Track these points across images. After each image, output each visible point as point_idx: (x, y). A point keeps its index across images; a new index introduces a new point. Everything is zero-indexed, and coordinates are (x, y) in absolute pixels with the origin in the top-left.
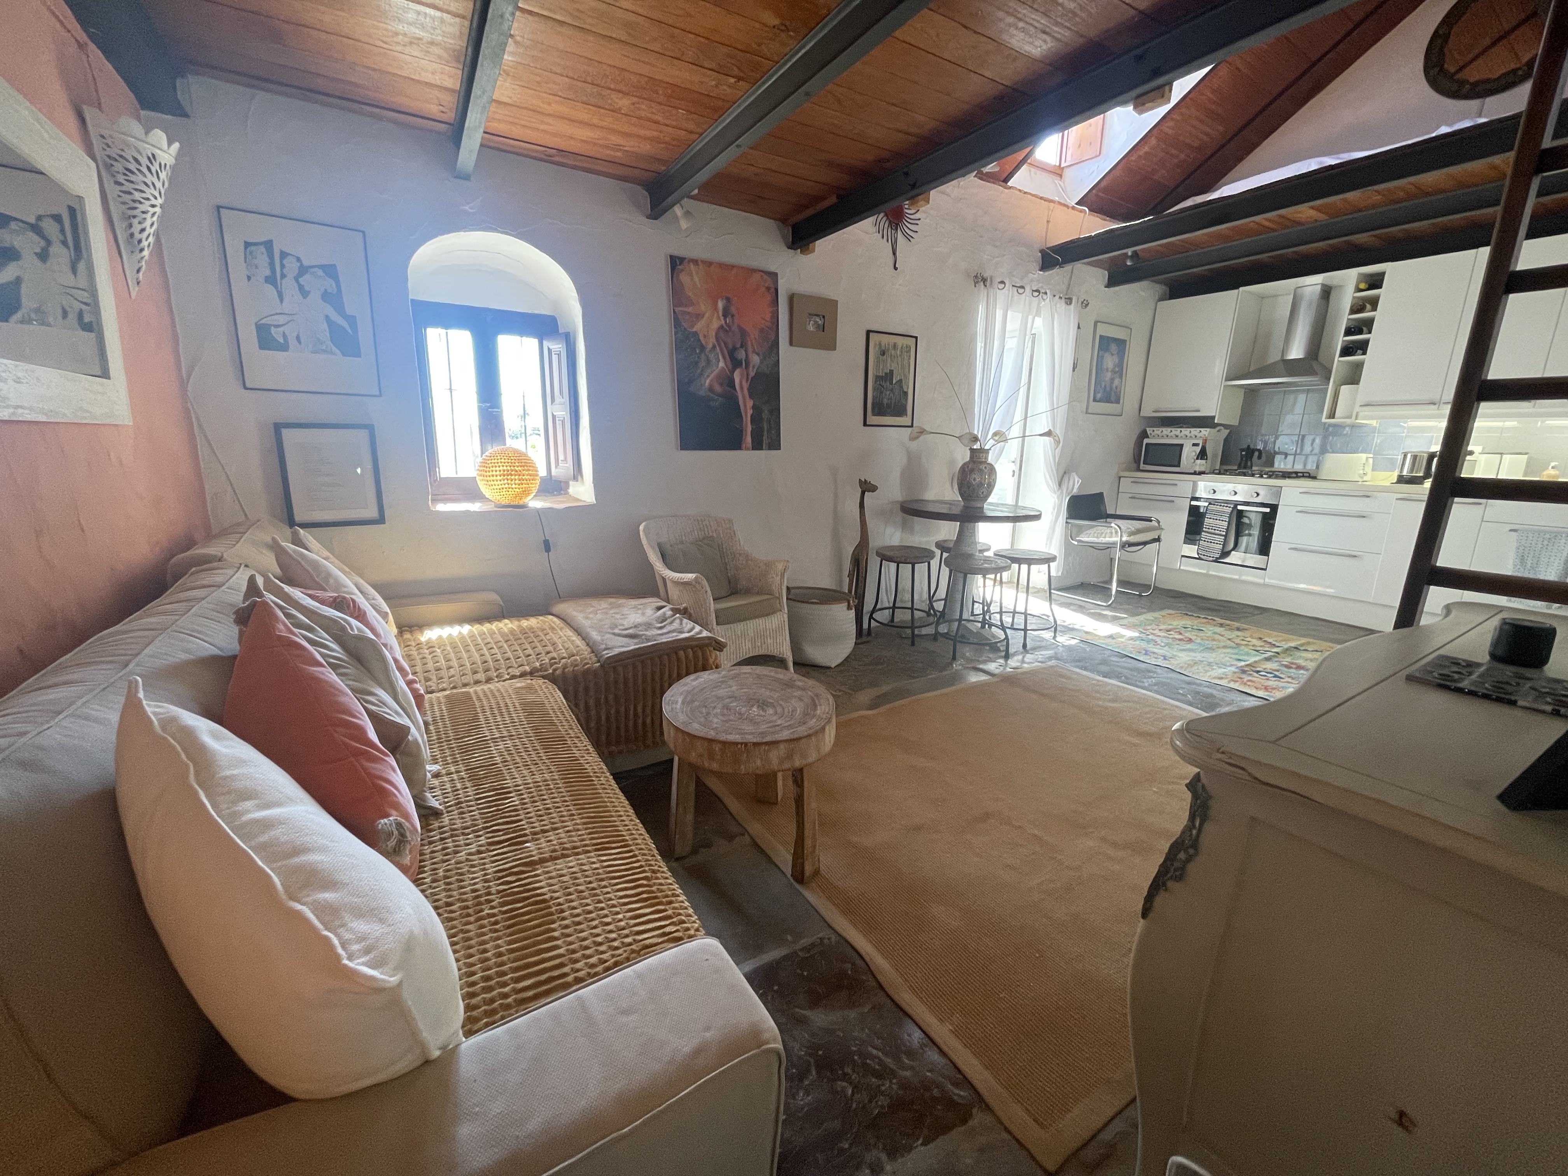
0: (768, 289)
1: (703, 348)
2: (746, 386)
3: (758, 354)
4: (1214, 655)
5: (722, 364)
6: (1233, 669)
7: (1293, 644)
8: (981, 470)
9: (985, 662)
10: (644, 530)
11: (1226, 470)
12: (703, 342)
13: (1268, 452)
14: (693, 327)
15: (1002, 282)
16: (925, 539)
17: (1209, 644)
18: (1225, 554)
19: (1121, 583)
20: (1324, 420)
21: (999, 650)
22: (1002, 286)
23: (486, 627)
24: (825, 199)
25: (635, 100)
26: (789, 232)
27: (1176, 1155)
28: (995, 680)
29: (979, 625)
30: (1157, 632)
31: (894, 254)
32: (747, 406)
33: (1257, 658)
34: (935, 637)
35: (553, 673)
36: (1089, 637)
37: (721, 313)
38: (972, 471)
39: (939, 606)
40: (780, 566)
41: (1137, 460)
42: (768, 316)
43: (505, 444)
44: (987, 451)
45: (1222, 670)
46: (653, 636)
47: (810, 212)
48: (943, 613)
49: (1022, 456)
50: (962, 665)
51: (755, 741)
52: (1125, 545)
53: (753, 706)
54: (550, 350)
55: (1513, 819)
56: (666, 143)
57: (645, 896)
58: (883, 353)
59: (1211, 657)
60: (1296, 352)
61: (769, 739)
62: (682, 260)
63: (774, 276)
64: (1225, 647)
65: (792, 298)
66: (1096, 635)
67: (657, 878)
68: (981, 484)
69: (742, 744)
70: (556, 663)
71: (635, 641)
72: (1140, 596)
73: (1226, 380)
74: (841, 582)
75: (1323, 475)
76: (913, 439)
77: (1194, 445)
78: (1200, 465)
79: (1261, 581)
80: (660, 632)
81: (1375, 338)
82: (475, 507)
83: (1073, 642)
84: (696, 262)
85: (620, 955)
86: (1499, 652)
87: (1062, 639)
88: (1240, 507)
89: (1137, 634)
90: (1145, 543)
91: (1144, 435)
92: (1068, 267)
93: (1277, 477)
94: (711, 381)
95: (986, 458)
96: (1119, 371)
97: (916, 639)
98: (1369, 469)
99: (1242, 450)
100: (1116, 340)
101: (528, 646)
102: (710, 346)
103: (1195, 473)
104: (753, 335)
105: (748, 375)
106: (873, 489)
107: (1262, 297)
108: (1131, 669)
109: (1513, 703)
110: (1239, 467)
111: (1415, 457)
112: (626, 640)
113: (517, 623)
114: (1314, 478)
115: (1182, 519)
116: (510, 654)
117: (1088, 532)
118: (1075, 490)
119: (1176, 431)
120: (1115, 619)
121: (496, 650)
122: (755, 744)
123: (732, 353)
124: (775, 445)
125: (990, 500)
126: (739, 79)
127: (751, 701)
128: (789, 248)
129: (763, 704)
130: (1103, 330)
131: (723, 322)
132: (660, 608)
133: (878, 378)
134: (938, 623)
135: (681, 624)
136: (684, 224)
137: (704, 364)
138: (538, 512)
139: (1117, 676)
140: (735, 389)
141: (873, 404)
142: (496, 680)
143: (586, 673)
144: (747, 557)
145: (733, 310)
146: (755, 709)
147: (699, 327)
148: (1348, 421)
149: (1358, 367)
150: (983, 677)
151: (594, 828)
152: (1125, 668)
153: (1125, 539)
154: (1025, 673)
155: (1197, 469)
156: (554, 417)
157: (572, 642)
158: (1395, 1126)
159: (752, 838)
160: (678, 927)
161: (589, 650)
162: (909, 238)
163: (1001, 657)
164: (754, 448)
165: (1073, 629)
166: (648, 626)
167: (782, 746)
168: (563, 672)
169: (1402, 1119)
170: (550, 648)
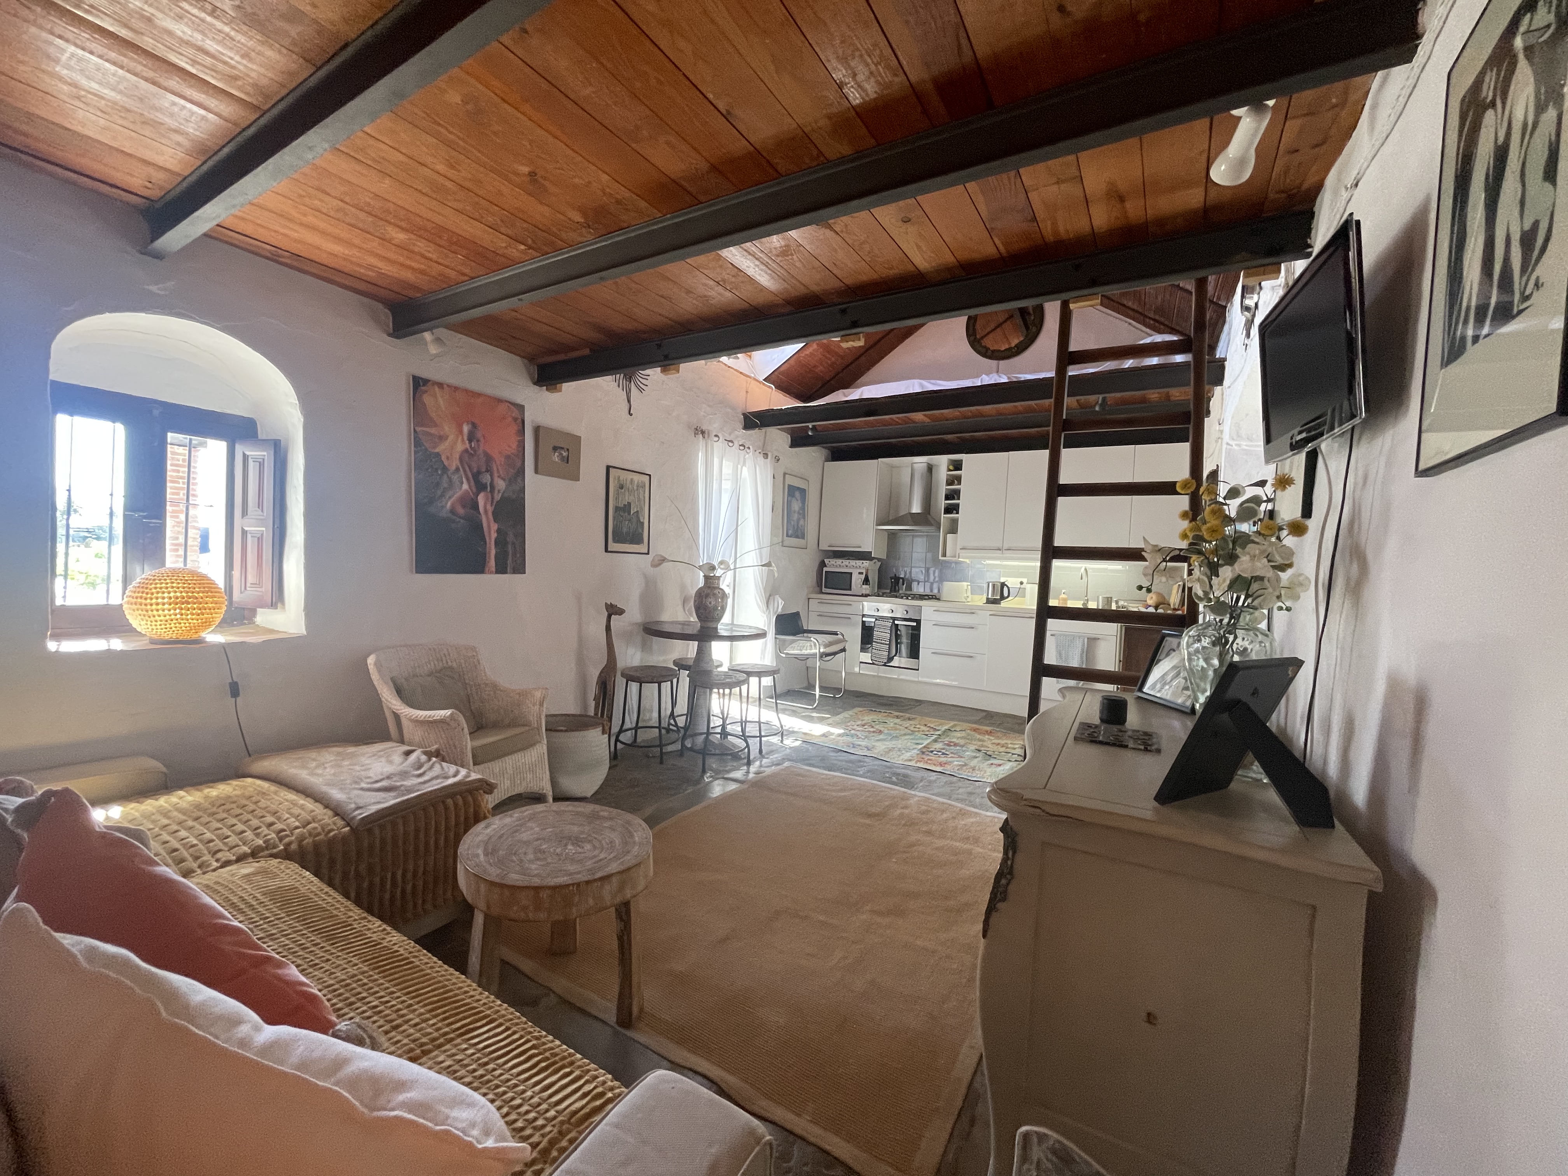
0: (515, 419)
1: (445, 469)
2: (490, 509)
3: (504, 480)
4: (900, 741)
5: (465, 486)
6: (916, 751)
7: (946, 727)
8: (714, 594)
9: (728, 772)
10: (375, 664)
11: (884, 593)
12: (446, 463)
13: (908, 580)
14: (435, 448)
15: (716, 436)
16: (661, 658)
17: (895, 733)
18: (890, 659)
19: (822, 689)
20: (940, 558)
21: (740, 758)
22: (716, 439)
23: (150, 805)
24: (578, 350)
25: (413, 236)
26: (535, 370)
27: (1021, 1126)
28: (745, 786)
29: (719, 736)
30: (855, 727)
31: (629, 401)
32: (491, 529)
33: (928, 741)
34: (681, 753)
35: (285, 849)
36: (808, 737)
37: (466, 438)
38: (707, 596)
39: (681, 722)
40: (538, 695)
41: (819, 585)
42: (514, 445)
43: (163, 564)
44: (719, 578)
45: (908, 754)
46: (415, 785)
47: (561, 357)
48: (686, 728)
49: (735, 581)
50: (711, 777)
51: (586, 879)
52: (823, 655)
53: (566, 845)
54: (245, 458)
55: (1166, 810)
56: (433, 277)
57: (543, 1064)
58: (621, 487)
59: (899, 744)
60: (916, 508)
61: (599, 875)
62: (426, 382)
63: (521, 408)
64: (905, 735)
65: (537, 430)
66: (813, 735)
67: (544, 1044)
68: (715, 608)
69: (573, 885)
70: (287, 836)
71: (393, 794)
72: (834, 697)
73: (878, 525)
74: (585, 707)
75: (944, 597)
76: (655, 565)
77: (860, 573)
78: (866, 589)
79: (916, 679)
80: (421, 780)
81: (962, 502)
82: (117, 644)
83: (798, 743)
84: (440, 385)
85: (550, 1132)
86: (1105, 717)
87: (789, 742)
88: (896, 622)
89: (842, 731)
90: (835, 654)
91: (823, 564)
92: (764, 430)
93: (917, 599)
94: (453, 505)
95: (718, 584)
96: (803, 513)
97: (665, 757)
98: (969, 594)
99: (891, 578)
100: (798, 488)
101: (234, 821)
102: (454, 468)
103: (862, 596)
104: (499, 459)
105: (493, 498)
106: (621, 612)
107: (892, 467)
108: (847, 762)
109: (1126, 747)
110: (891, 591)
111: (994, 586)
112: (382, 795)
113: (198, 794)
114: (939, 599)
115: (857, 633)
116: (209, 835)
117: (793, 645)
118: (780, 610)
119: (846, 562)
120: (821, 720)
121: (183, 833)
122: (588, 882)
123: (476, 476)
124: (520, 568)
125: (722, 621)
126: (530, 248)
127: (564, 839)
128: (535, 384)
129: (577, 841)
130: (790, 481)
131: (468, 446)
132: (408, 753)
133: (617, 509)
134: (684, 738)
135: (442, 768)
136: (433, 349)
137: (446, 485)
138: (224, 647)
139: (839, 770)
140: (479, 513)
141: (613, 532)
142: (199, 871)
143: (331, 842)
144: (495, 687)
145: (479, 434)
146: (570, 847)
147: (441, 448)
148: (954, 559)
149: (955, 522)
150: (733, 786)
151: (444, 1012)
152: (841, 761)
153: (822, 650)
154: (769, 776)
155: (864, 592)
156: (244, 533)
157: (302, 807)
158: (1147, 1024)
159: (560, 997)
160: (594, 1084)
161: (330, 813)
162: (641, 390)
163: (744, 765)
164: (497, 572)
165: (793, 732)
166: (404, 775)
167: (614, 880)
168: (300, 846)
169: (1150, 1018)
170: (270, 819)
